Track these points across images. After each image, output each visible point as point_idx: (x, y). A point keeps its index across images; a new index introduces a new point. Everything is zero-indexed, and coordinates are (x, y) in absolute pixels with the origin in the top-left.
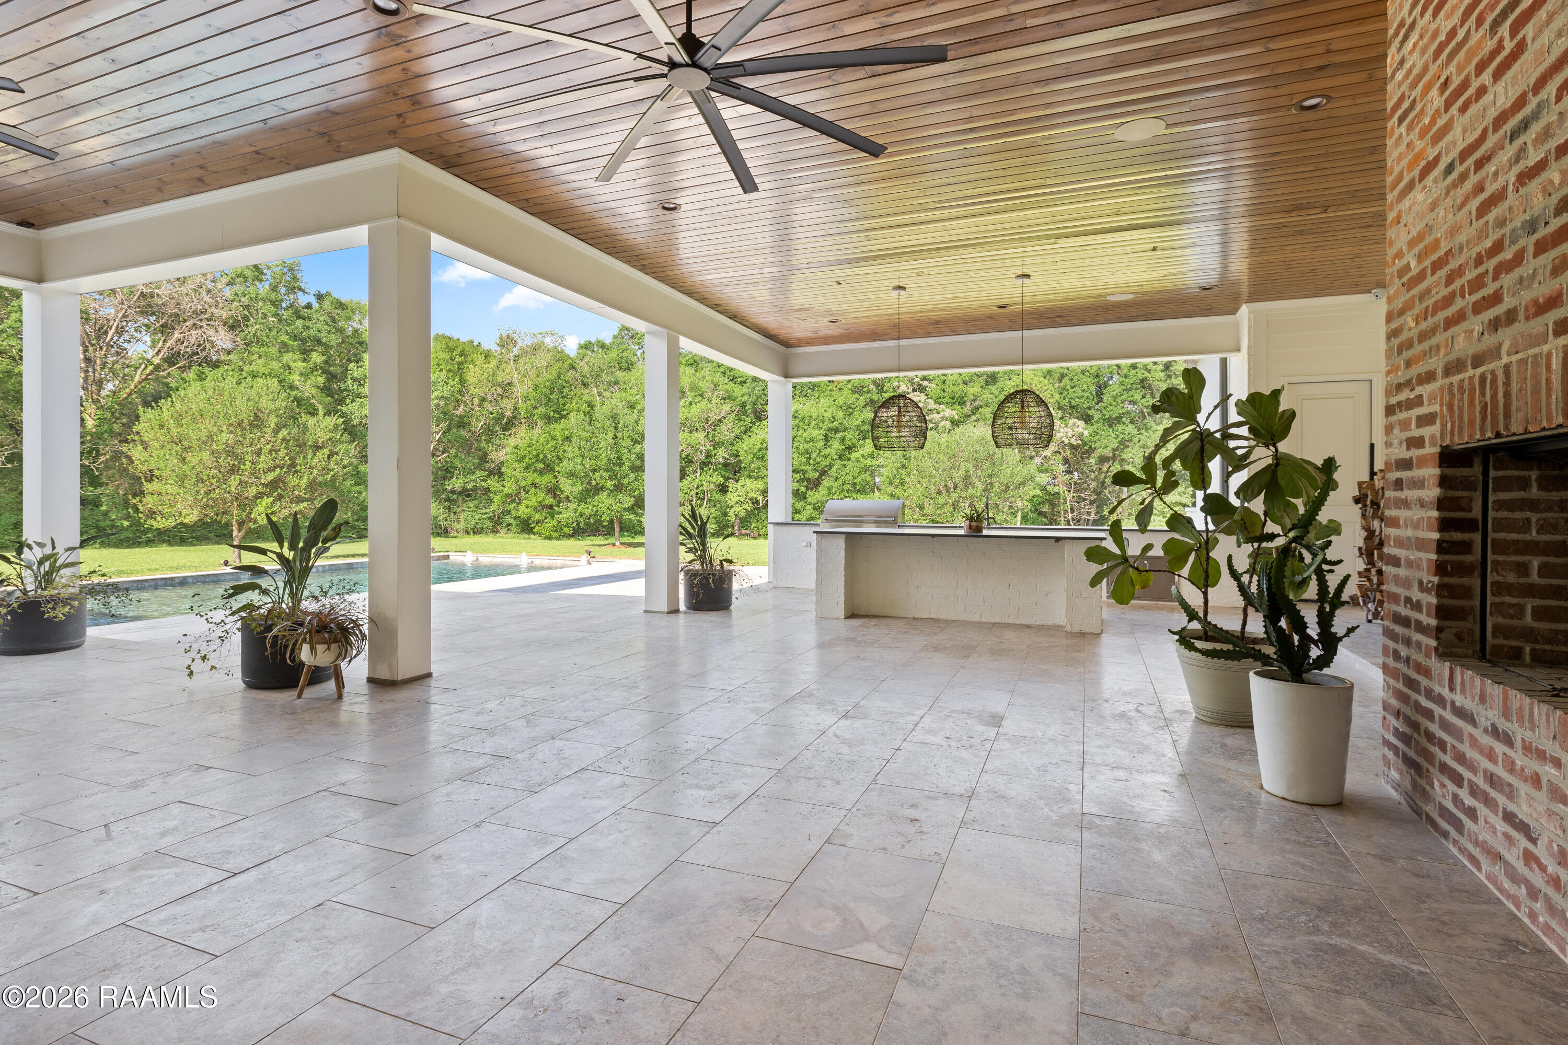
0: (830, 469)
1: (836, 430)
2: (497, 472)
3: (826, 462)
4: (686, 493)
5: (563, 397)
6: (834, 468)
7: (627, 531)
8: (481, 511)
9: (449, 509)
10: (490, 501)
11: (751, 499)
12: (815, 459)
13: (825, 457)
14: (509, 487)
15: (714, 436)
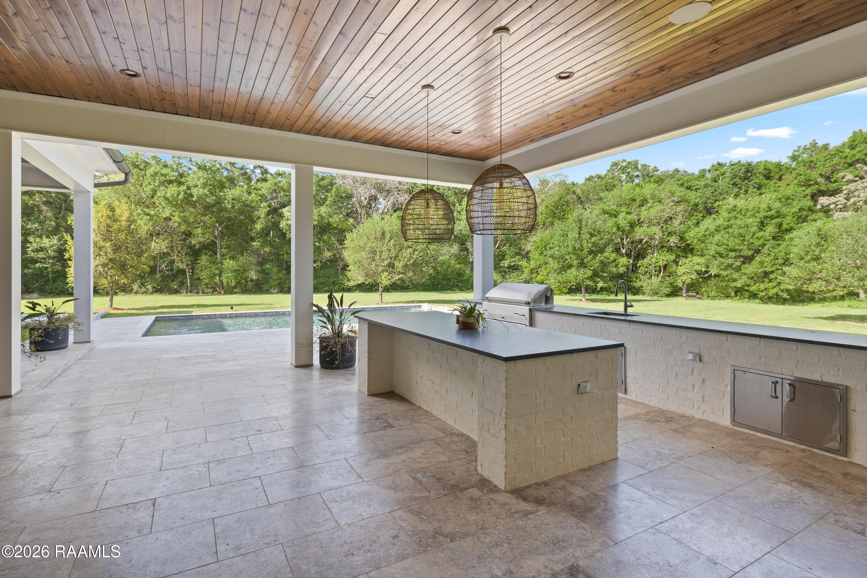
0: (763, 248)
1: (772, 218)
2: (527, 256)
3: (760, 242)
4: (646, 267)
5: (563, 211)
6: (766, 247)
7: (606, 291)
8: (520, 278)
9: (503, 276)
10: (523, 272)
11: (696, 271)
12: (748, 241)
13: (758, 238)
14: (533, 264)
15: (667, 228)
